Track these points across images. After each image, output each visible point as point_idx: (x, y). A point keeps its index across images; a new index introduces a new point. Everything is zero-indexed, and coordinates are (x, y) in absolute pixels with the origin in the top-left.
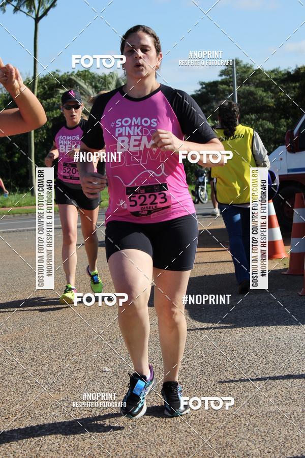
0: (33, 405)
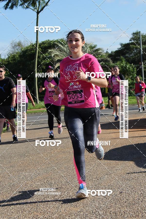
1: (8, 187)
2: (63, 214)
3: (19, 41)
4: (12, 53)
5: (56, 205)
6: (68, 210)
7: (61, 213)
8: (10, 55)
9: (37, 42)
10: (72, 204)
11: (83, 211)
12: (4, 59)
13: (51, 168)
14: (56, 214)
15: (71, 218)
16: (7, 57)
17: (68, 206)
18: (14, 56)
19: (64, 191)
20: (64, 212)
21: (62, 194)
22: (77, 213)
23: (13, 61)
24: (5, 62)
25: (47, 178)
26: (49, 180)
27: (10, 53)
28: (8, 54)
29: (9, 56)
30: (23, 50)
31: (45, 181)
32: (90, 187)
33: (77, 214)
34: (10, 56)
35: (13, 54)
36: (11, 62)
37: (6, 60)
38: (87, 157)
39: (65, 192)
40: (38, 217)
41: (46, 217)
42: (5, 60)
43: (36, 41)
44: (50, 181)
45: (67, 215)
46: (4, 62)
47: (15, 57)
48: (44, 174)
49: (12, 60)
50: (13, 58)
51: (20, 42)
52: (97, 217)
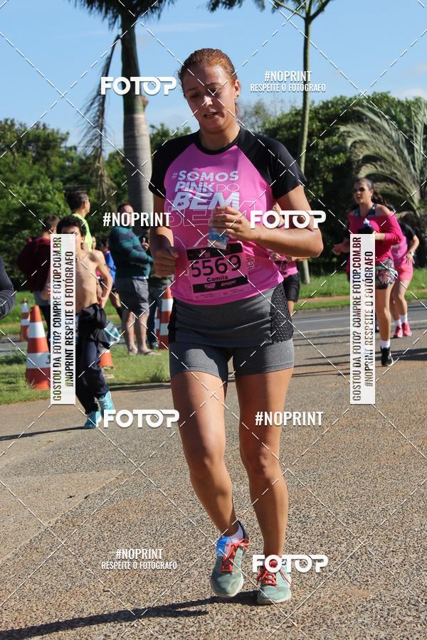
0: (328, 606)
1: (185, 526)
2: (326, 607)
3: (257, 101)
5: (309, 579)
6: (341, 595)
7: (319, 604)
9: (304, 103)
10: (356, 580)
11: (383, 598)
13: (315, 473)
14: (305, 607)
15: (346, 617)
17: (342, 584)
19: (339, 540)
20: (329, 601)
21: (332, 549)
22: (365, 604)
25: (296, 502)
26: (302, 507)
30: (267, 126)
32: (416, 529)
33: (365, 607)
38: (421, 442)
39: (340, 543)
40: (253, 613)
41: (277, 612)
44: (303, 511)
45: (337, 608)
51: (259, 103)
52: (419, 617)
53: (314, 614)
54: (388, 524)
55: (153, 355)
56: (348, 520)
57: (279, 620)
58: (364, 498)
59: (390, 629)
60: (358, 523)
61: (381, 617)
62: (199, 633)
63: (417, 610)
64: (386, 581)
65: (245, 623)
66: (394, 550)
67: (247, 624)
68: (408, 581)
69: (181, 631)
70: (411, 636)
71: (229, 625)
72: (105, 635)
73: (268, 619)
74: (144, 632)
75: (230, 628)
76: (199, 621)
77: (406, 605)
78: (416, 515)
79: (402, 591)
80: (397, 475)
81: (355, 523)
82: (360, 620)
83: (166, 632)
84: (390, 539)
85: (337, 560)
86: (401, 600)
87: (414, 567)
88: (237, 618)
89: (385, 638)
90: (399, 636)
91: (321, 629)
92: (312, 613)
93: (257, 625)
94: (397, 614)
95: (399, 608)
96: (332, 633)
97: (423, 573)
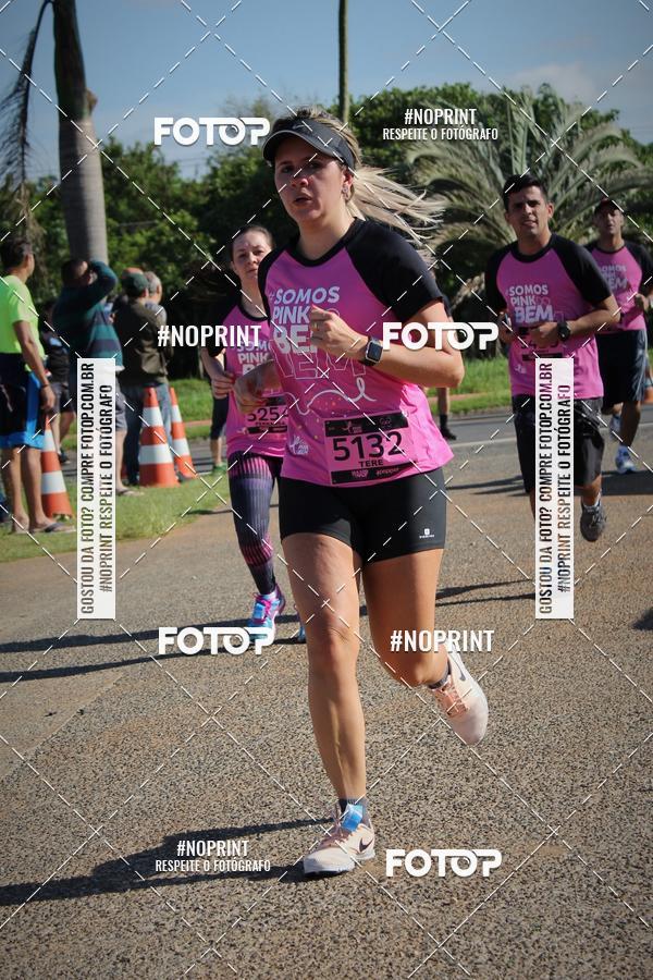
3: (258, 99)
4: (229, 155)
6: (517, 855)
8: (219, 162)
9: (341, 97)
10: (534, 830)
12: (194, 181)
15: (532, 888)
16: (205, 171)
17: (514, 838)
18: (238, 167)
21: (485, 784)
22: (558, 867)
23: (231, 192)
24: (197, 193)
25: (412, 715)
26: (423, 721)
27: (217, 152)
28: (211, 157)
29: (214, 169)
31: (406, 728)
33: (559, 871)
34: (219, 166)
35: (232, 158)
36: (222, 193)
37: (204, 184)
42: (198, 189)
43: (337, 92)
44: (426, 729)
46: (192, 196)
47: (240, 171)
48: (396, 695)
49: (226, 187)
50: (232, 174)
51: (261, 101)
53: (481, 885)
54: (564, 745)
55: (131, 496)
56: (500, 740)
57: (427, 895)
58: (518, 707)
59: (606, 905)
60: (516, 745)
61: (588, 886)
62: (305, 917)
63: (642, 874)
64: (582, 831)
65: (374, 900)
66: (585, 784)
67: (378, 902)
68: (617, 830)
69: (276, 915)
70: (643, 914)
71: (350, 904)
72: (156, 924)
73: (411, 893)
74: (218, 917)
75: (352, 908)
76: (300, 899)
77: (623, 868)
78: (606, 731)
79: (612, 846)
80: (561, 670)
81: (513, 743)
82: (556, 892)
83: (252, 917)
84: (574, 768)
85: (497, 801)
86: (614, 860)
87: (622, 809)
88: (360, 892)
89: (602, 918)
90: (623, 914)
91: (497, 908)
92: (477, 883)
93: (393, 903)
94: (613, 882)
95: (613, 873)
96: (517, 913)
97: (639, 818)
